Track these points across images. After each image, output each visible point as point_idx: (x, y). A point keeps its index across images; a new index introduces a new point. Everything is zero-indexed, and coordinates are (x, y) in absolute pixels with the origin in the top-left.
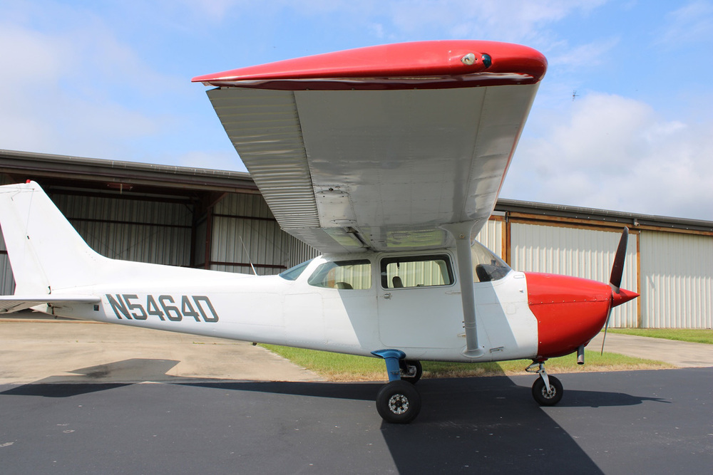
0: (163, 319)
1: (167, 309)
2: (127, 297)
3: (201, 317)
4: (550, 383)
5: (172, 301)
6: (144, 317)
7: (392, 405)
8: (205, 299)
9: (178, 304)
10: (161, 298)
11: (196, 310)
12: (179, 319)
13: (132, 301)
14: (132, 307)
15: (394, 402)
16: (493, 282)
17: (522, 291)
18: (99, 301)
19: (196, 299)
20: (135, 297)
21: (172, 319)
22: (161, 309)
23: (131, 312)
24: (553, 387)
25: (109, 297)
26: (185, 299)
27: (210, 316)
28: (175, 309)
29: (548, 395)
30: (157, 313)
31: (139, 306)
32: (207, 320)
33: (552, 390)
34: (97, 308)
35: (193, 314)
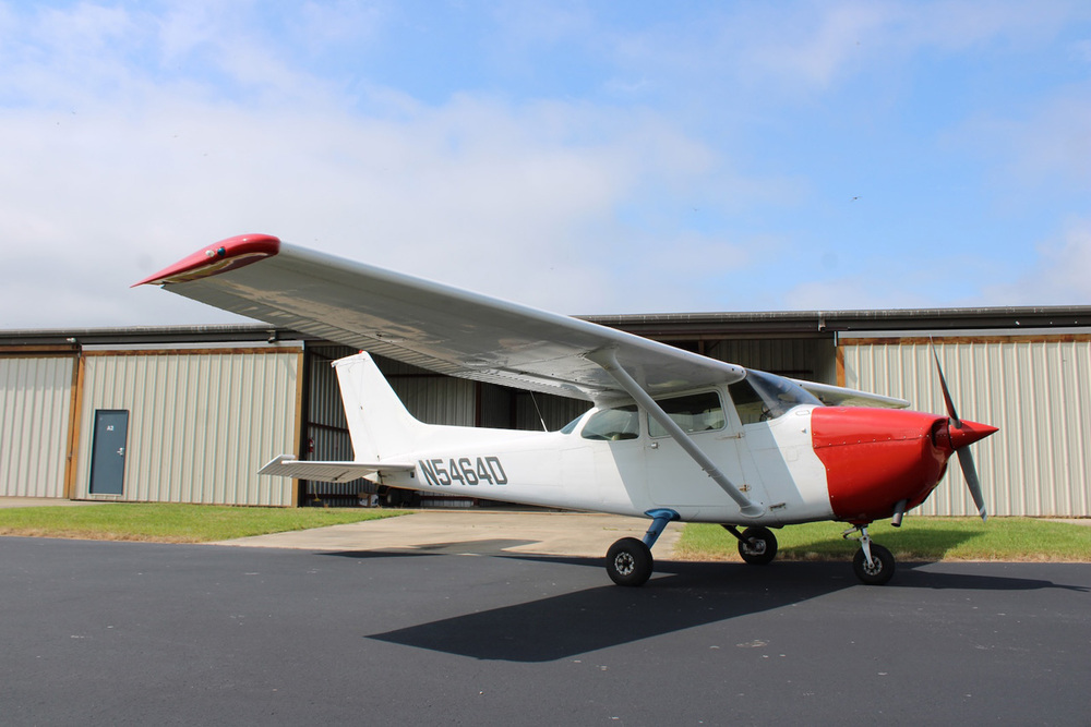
0: (463, 484)
1: (466, 472)
2: (435, 462)
3: (493, 480)
4: (872, 555)
5: (469, 464)
6: (449, 483)
7: (619, 564)
8: (495, 459)
9: (474, 467)
10: (461, 461)
11: (489, 472)
12: (476, 483)
13: (439, 466)
14: (439, 472)
15: (621, 561)
16: (769, 422)
17: (804, 431)
18: (414, 468)
19: (489, 460)
20: (440, 461)
21: (471, 483)
22: (461, 473)
23: (438, 477)
24: (877, 559)
25: (421, 462)
26: (479, 461)
27: (501, 478)
28: (471, 472)
29: (872, 571)
30: (458, 477)
31: (444, 471)
32: (499, 482)
33: (877, 564)
34: (413, 476)
35: (486, 476)
